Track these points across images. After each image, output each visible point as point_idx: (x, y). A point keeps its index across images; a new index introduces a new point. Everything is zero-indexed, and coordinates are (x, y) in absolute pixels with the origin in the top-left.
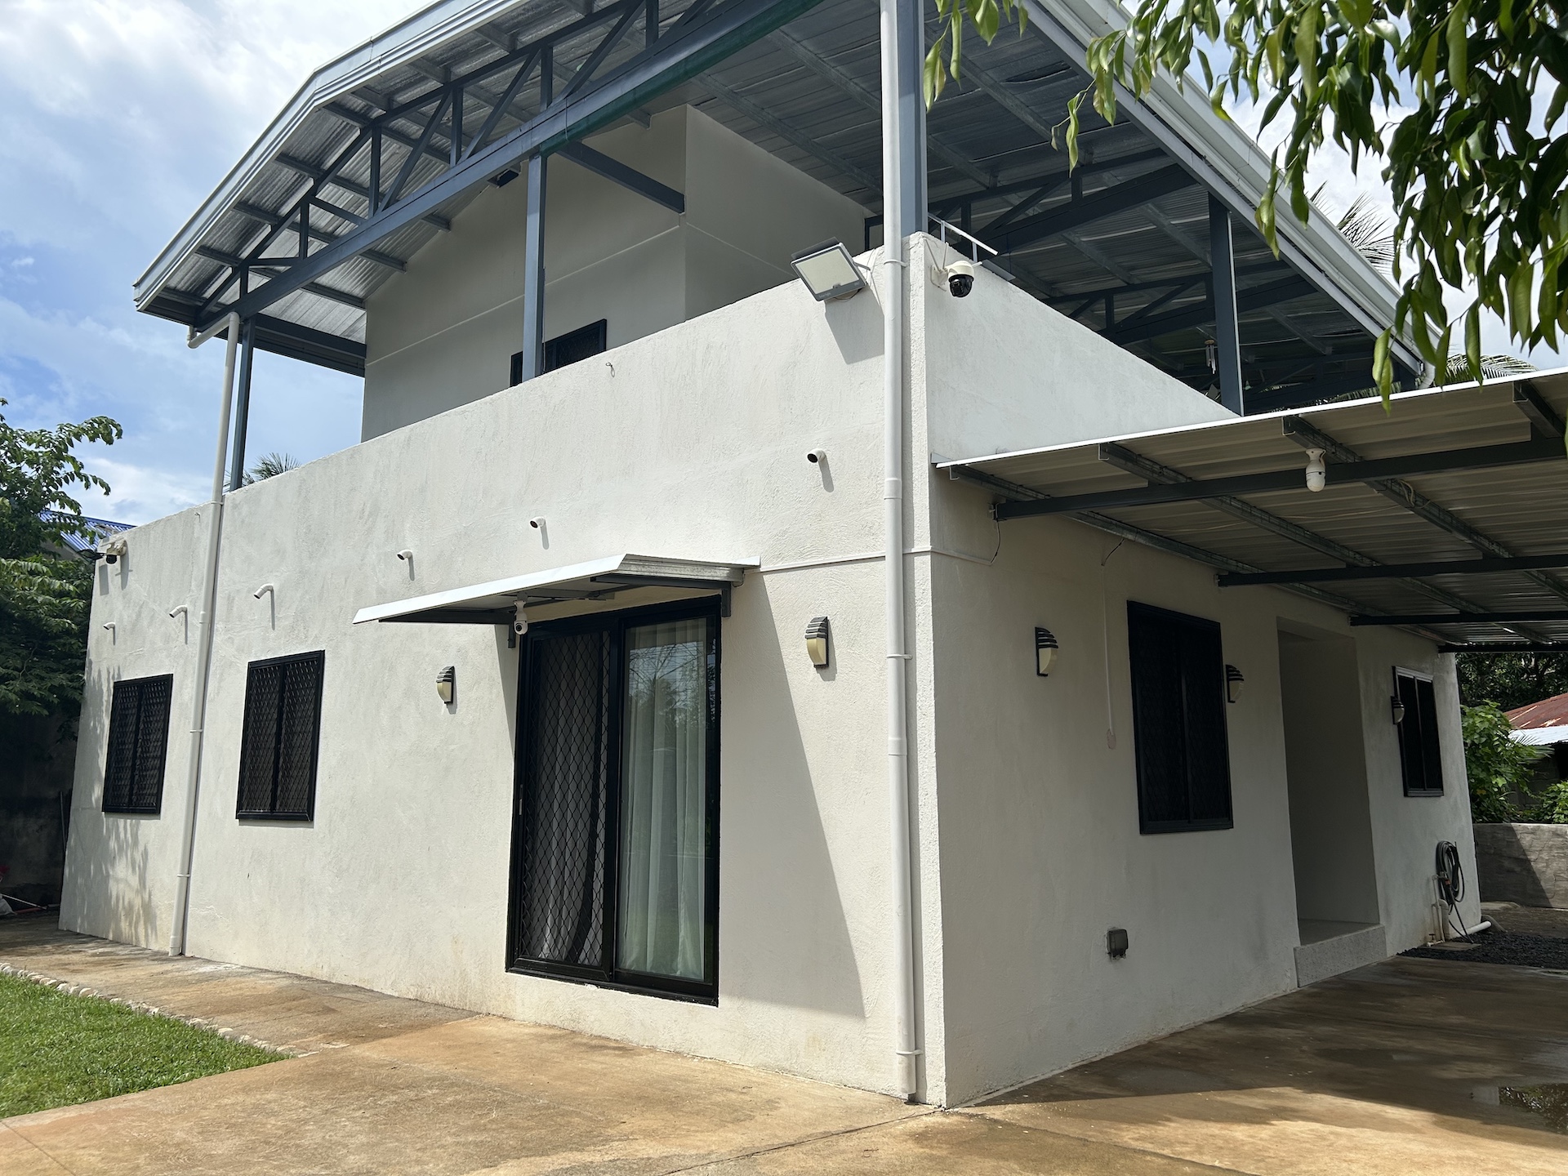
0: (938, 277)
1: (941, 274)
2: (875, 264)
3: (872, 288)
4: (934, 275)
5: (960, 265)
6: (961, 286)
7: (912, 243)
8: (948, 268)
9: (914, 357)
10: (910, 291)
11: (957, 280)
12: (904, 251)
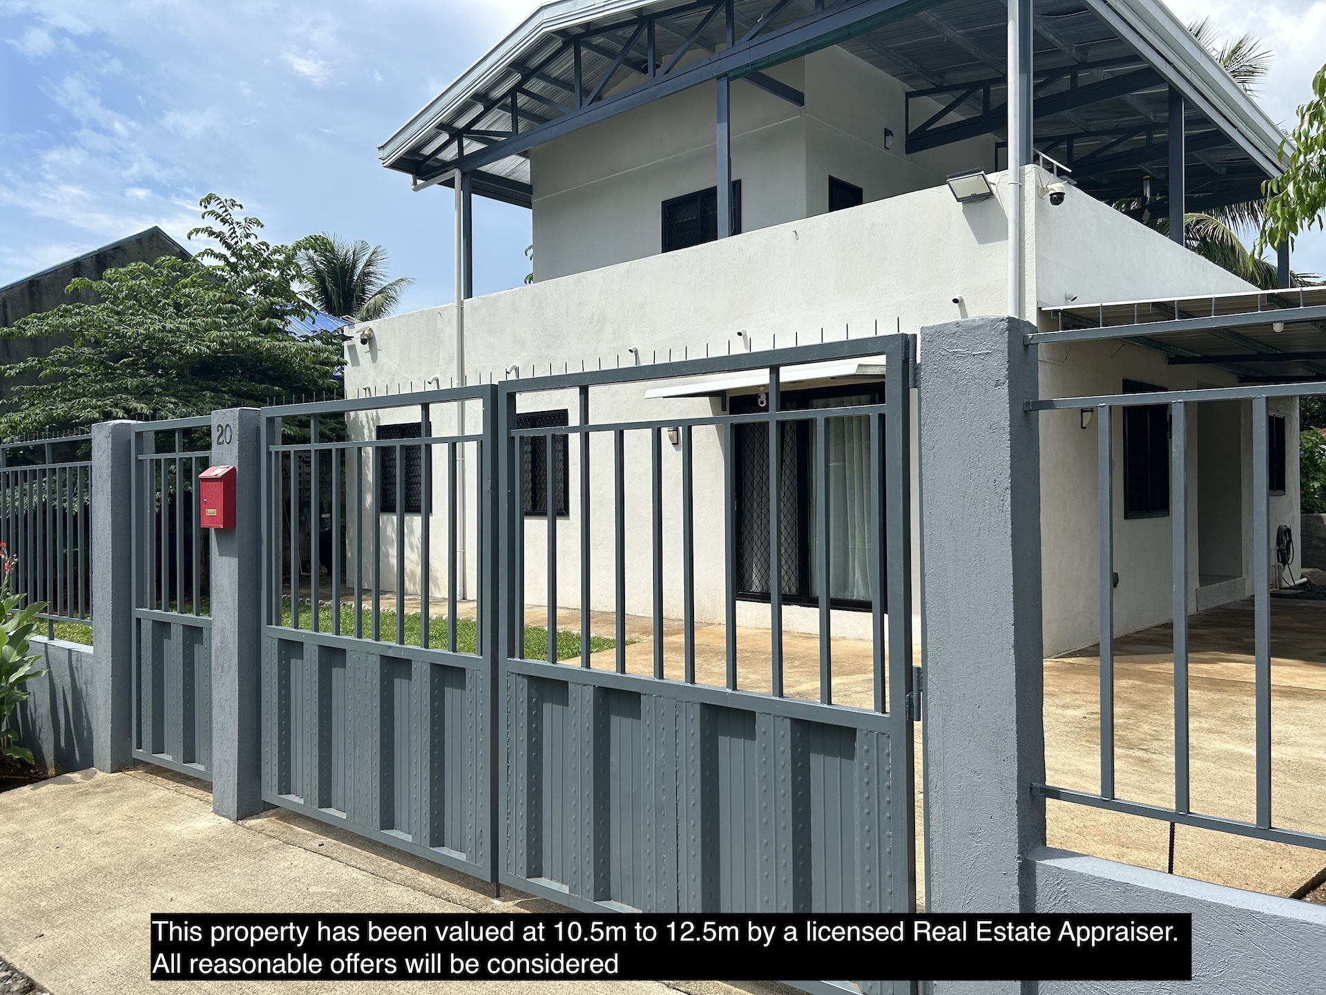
0: (1042, 192)
1: (1045, 191)
2: (1001, 181)
3: (997, 196)
4: (1041, 191)
5: (1058, 186)
6: (1057, 199)
7: (1026, 171)
8: (1049, 187)
9: (1027, 242)
10: (1025, 201)
11: (1055, 196)
12: (1021, 176)
